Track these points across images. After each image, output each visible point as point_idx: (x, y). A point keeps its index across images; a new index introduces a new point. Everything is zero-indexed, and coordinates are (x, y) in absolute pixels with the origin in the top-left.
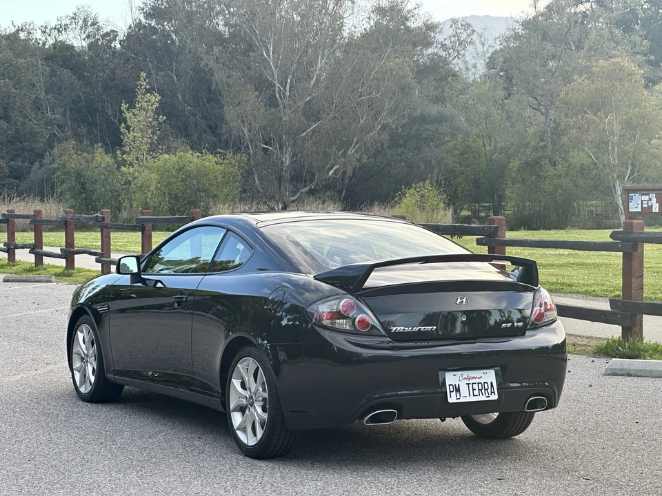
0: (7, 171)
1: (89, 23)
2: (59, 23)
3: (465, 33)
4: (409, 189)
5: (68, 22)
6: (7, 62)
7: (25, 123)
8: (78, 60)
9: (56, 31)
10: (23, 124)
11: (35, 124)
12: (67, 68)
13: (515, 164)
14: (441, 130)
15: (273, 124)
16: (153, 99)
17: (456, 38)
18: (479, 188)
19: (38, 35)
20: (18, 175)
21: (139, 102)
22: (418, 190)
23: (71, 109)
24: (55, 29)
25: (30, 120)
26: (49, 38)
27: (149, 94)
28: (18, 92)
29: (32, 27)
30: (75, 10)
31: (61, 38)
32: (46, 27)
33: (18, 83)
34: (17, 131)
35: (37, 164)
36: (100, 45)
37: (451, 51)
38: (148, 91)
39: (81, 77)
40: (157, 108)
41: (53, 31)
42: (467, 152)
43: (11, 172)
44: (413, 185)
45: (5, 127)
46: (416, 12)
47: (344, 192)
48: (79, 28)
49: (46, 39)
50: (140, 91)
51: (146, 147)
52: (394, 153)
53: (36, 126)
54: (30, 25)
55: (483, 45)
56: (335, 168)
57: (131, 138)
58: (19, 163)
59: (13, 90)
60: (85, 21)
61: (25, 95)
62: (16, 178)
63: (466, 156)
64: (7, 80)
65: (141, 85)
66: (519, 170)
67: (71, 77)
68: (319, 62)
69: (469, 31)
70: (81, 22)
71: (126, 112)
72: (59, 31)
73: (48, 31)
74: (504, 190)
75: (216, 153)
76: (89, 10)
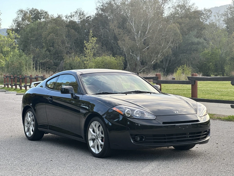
0: (53, 64)
1: (81, 14)
2: (71, 14)
3: (209, 13)
4: (179, 68)
5: (74, 14)
6: (54, 28)
7: (59, 48)
8: (77, 26)
9: (70, 17)
10: (58, 48)
11: (62, 48)
12: (74, 29)
13: (228, 58)
14: (198, 47)
15: (133, 47)
16: (94, 39)
17: (206, 15)
18: (217, 67)
19: (64, 18)
20: (56, 65)
21: (90, 40)
22: (182, 68)
23: (75, 43)
24: (70, 16)
25: (61, 47)
26: (68, 20)
27: (93, 38)
28: (56, 38)
29: (62, 16)
30: (76, 10)
31: (72, 19)
32: (67, 16)
33: (57, 35)
34: (56, 51)
35: (62, 61)
36: (85, 21)
37: (204, 19)
38: (92, 37)
39: (78, 32)
40: (96, 42)
41: (69, 17)
42: (212, 54)
43: (54, 64)
44: (180, 66)
45: (52, 49)
46: (193, 6)
47: (166, 69)
48: (78, 16)
49: (67, 20)
50: (90, 37)
51: (92, 55)
52: (182, 55)
53: (62, 49)
54: (61, 15)
55: (218, 17)
56: (154, 61)
57: (87, 52)
58: (57, 61)
59: (55, 37)
60: (80, 13)
61: (59, 38)
62: (56, 66)
63: (212, 56)
64: (53, 34)
65: (90, 35)
66: (229, 60)
67: (74, 32)
68: (149, 26)
69: (210, 12)
70: (78, 14)
71: (86, 44)
72: (71, 17)
73: (67, 17)
74: (224, 67)
75: (115, 57)
76: (81, 10)
